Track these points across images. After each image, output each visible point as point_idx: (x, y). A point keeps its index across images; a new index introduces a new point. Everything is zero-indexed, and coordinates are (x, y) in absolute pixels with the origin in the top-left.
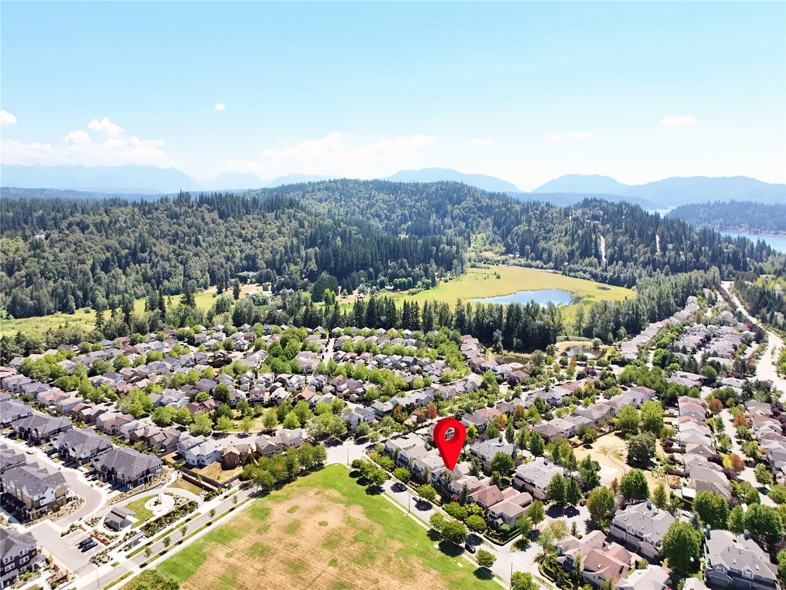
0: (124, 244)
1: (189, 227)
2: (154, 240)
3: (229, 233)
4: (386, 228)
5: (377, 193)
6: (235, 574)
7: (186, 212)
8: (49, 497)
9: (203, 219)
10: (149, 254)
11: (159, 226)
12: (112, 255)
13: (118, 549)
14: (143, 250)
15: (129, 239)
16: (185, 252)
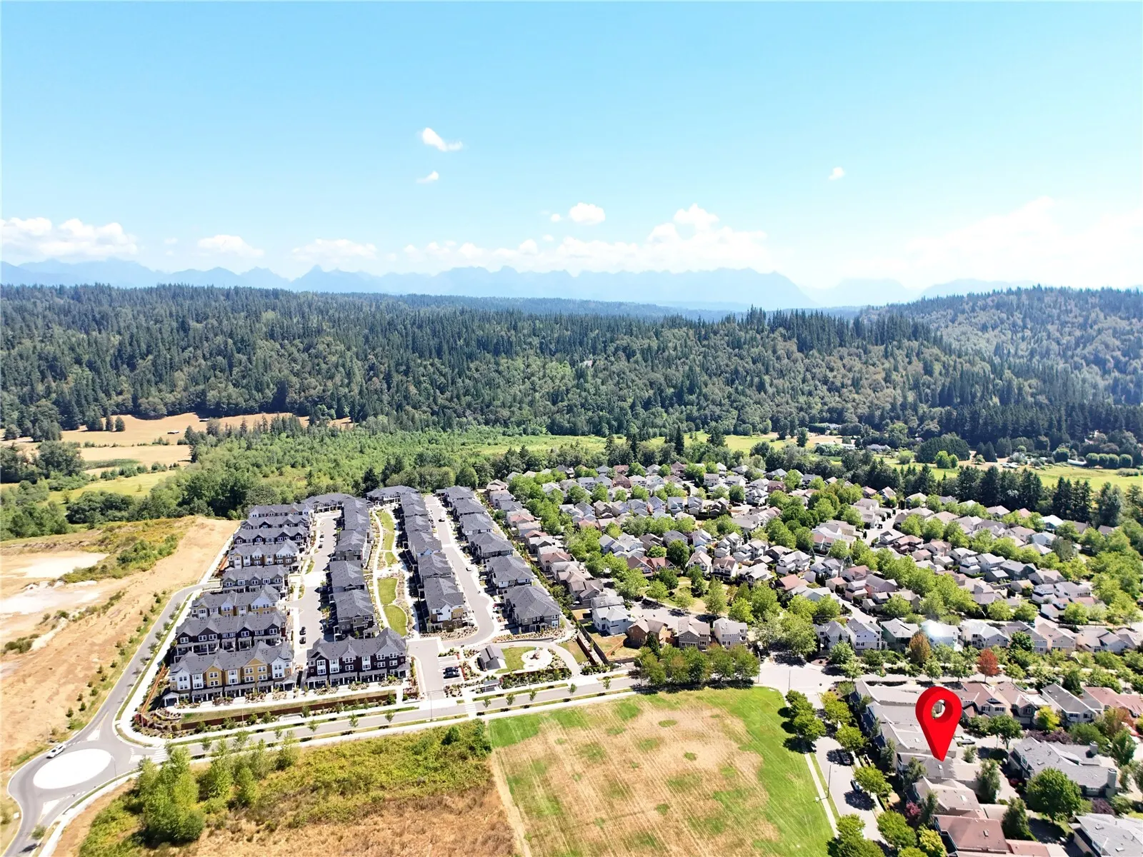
0: (671, 380)
1: (754, 363)
2: (706, 377)
3: (809, 376)
4: (1113, 389)
5: (1102, 316)
6: (550, 764)
7: (753, 339)
8: (446, 616)
9: (774, 352)
10: (697, 398)
11: (715, 358)
12: (655, 394)
13: (472, 688)
14: (691, 392)
15: (677, 374)
16: (742, 398)
